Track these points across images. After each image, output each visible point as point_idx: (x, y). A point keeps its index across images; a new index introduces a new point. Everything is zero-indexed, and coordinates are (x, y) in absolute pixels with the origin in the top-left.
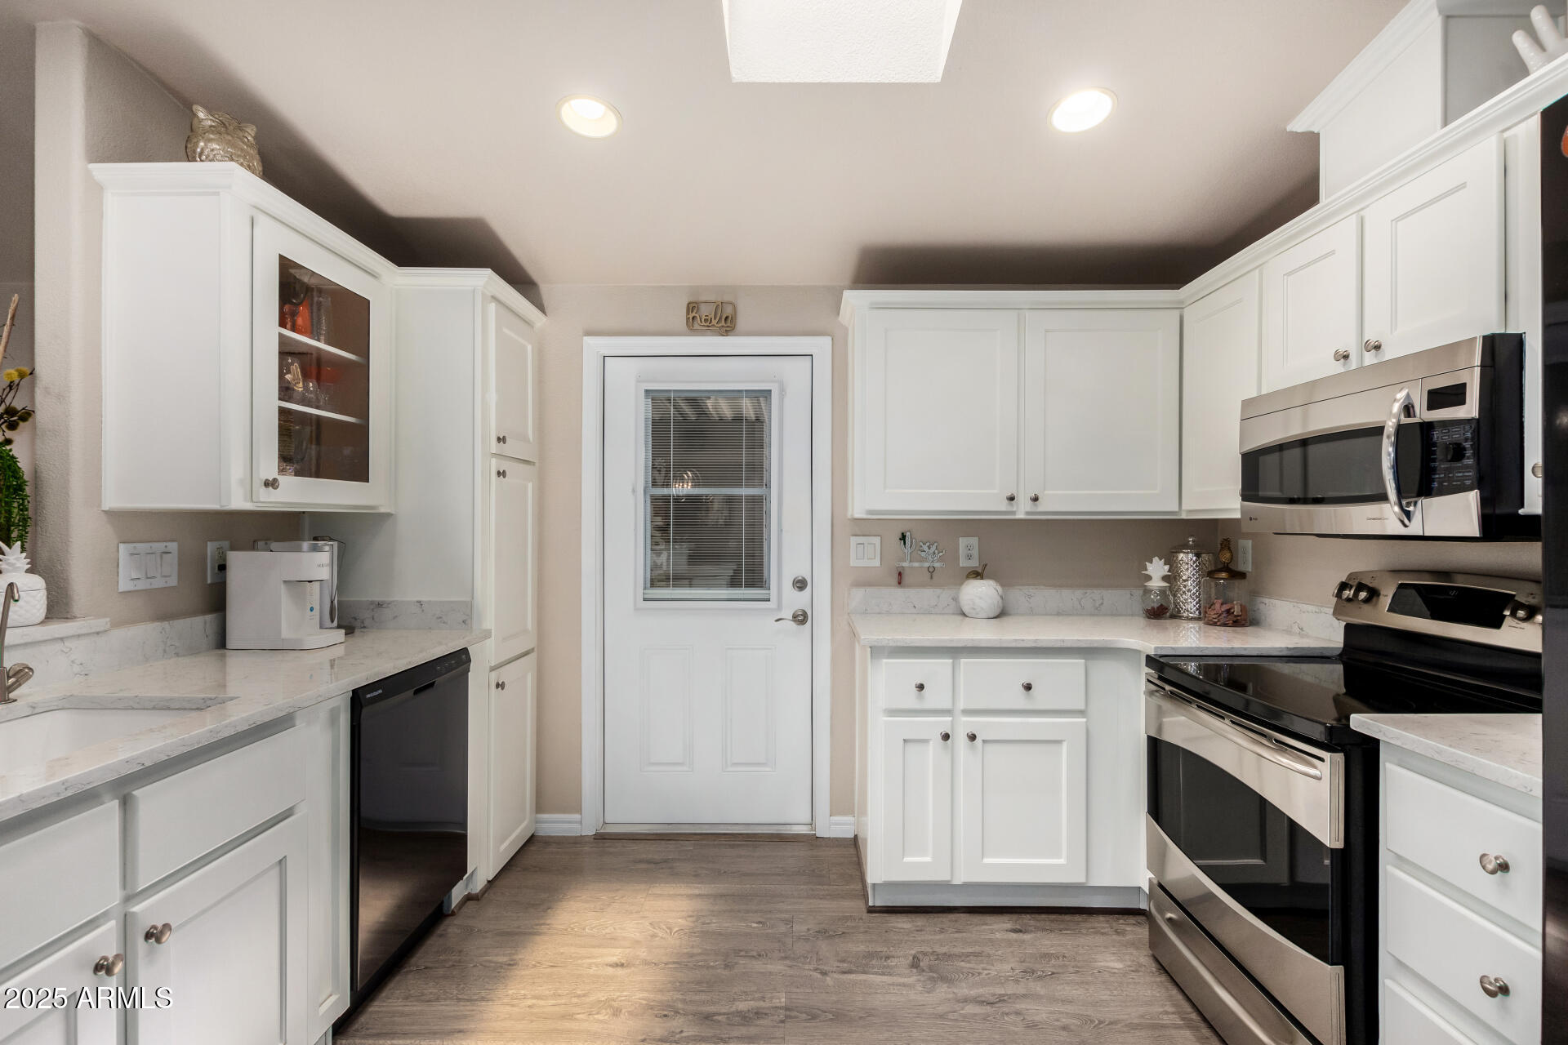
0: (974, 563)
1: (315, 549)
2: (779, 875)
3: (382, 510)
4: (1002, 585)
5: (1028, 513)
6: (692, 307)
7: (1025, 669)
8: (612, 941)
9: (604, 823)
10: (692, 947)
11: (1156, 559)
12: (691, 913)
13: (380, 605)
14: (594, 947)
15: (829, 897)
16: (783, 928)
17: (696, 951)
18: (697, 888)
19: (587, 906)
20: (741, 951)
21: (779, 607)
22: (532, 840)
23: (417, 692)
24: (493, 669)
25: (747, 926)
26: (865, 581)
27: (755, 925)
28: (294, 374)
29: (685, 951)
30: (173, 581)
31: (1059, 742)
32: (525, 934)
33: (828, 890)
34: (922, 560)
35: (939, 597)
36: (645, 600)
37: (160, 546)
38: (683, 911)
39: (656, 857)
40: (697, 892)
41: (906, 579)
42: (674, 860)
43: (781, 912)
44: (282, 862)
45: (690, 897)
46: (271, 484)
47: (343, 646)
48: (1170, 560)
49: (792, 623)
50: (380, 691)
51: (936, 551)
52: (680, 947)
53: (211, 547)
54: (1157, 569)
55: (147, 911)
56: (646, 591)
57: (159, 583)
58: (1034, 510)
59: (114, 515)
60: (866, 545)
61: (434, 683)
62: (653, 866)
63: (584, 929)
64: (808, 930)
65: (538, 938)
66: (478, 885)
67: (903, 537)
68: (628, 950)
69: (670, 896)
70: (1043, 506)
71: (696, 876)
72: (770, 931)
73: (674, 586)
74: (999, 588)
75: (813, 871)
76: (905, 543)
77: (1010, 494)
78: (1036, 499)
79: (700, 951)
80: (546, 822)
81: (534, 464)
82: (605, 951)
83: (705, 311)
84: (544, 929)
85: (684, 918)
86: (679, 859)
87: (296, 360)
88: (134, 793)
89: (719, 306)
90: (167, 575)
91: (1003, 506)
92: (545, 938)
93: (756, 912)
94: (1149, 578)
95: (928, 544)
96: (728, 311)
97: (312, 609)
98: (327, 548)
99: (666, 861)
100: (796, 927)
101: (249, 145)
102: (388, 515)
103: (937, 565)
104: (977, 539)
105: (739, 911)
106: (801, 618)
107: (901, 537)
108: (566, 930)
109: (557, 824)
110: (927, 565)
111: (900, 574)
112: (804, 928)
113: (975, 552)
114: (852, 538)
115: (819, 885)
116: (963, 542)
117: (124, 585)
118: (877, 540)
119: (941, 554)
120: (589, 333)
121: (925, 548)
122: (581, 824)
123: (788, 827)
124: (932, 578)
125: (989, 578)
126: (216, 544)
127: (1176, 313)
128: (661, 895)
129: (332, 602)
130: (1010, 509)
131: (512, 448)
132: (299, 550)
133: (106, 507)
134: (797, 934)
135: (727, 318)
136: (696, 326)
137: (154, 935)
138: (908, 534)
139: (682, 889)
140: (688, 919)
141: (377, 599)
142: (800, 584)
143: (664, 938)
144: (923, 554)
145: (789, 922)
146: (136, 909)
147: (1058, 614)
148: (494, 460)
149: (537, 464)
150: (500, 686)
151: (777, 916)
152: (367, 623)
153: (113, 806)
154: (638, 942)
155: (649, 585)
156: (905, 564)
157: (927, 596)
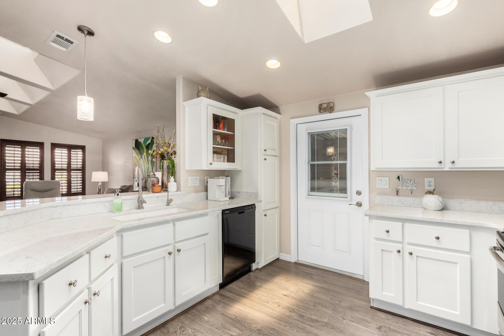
0: (431, 189)
1: (222, 178)
2: (344, 288)
3: (239, 169)
4: (443, 197)
5: (450, 168)
6: (320, 106)
7: (438, 231)
8: (286, 289)
9: (298, 260)
10: (307, 298)
12: (311, 289)
13: (239, 192)
14: (281, 289)
15: (358, 299)
16: (337, 302)
17: (307, 299)
18: (316, 284)
19: (284, 279)
20: (321, 304)
21: (351, 200)
22: (278, 259)
23: (239, 213)
24: (264, 211)
25: (326, 298)
26: (383, 193)
27: (328, 298)
28: (219, 139)
29: (304, 298)
30: (198, 185)
31: (456, 263)
32: (267, 281)
33: (359, 297)
34: (407, 186)
35: (414, 201)
36: (308, 195)
37: (196, 177)
38: (309, 288)
39: (309, 272)
40: (316, 285)
41: (400, 193)
42: (313, 274)
43: (339, 298)
44: (205, 244)
45: (313, 285)
46: (211, 164)
47: (228, 201)
49: (356, 206)
50: (229, 212)
51: (414, 183)
52: (304, 297)
53: (206, 178)
55: (178, 246)
56: (309, 193)
57: (195, 185)
58: (453, 167)
59: (187, 171)
60: (382, 180)
61: (244, 212)
62: (306, 274)
63: (281, 284)
64: (346, 306)
65: (269, 283)
66: (260, 266)
67: (399, 178)
68: (289, 293)
69: (307, 283)
70: (457, 165)
71: (318, 280)
72: (333, 302)
73: (317, 191)
74: (440, 199)
75: (358, 290)
76: (399, 180)
77: (440, 161)
78: (453, 162)
79: (308, 300)
80: (284, 256)
81: (278, 156)
82: (283, 290)
83: (324, 106)
84: (271, 281)
85: (308, 290)
86: (315, 275)
87: (219, 136)
88: (175, 223)
89: (328, 104)
90: (197, 183)
91: (437, 165)
92: (271, 283)
93: (331, 295)
95: (410, 180)
96: (332, 105)
97: (223, 192)
98: (224, 178)
99: (311, 274)
100: (342, 303)
101: (207, 91)
102: (240, 171)
103: (413, 188)
104: (434, 178)
105: (326, 293)
106: (359, 204)
107: (397, 177)
108: (276, 283)
109: (284, 257)
110: (409, 188)
111: (397, 191)
112: (344, 305)
113: (433, 184)
114: (377, 178)
115: (357, 294)
116: (426, 180)
117: (190, 185)
118: (387, 179)
119: (416, 184)
120: (292, 118)
121: (409, 182)
122: (292, 258)
123: (355, 275)
124: (412, 193)
125: (437, 194)
126: (207, 177)
128: (305, 282)
129: (229, 191)
130: (440, 166)
131: (268, 152)
132: (219, 178)
133: (186, 169)
134: (341, 306)
135: (331, 108)
136: (322, 111)
137: (179, 251)
138: (400, 177)
139: (311, 282)
140: (310, 291)
141: (239, 191)
142: (359, 193)
143: (300, 293)
144: (408, 184)
145: (341, 301)
146: (176, 245)
148: (263, 156)
149: (279, 156)
150: (265, 215)
151: (337, 299)
152: (237, 197)
153: (172, 224)
154: (292, 292)
155: (310, 191)
156: (399, 188)
157: (409, 200)
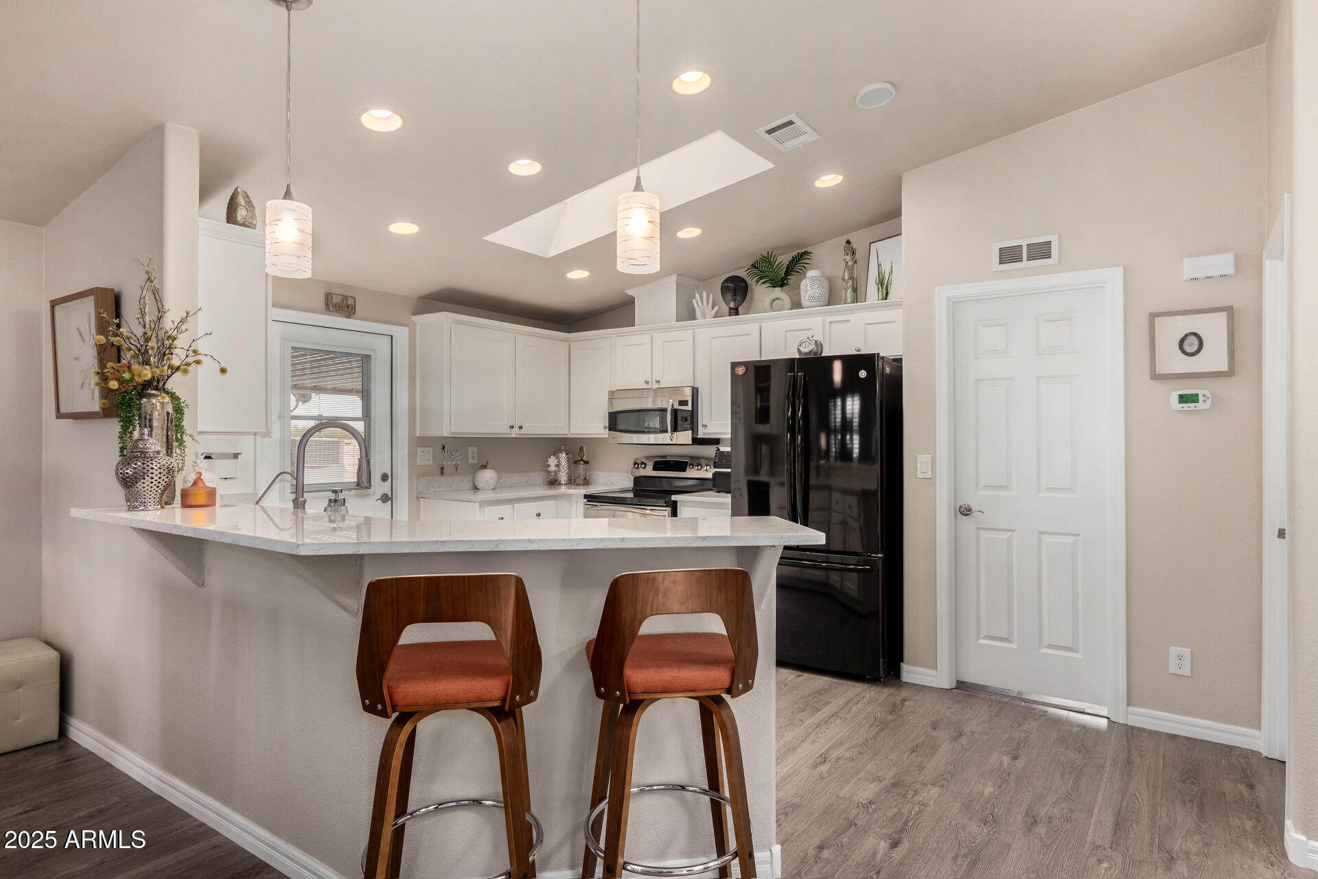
0: (481, 462)
4: (497, 472)
5: (516, 434)
6: (328, 297)
11: (552, 457)
21: (375, 493)
26: (425, 473)
34: (452, 460)
35: (464, 481)
41: (445, 471)
48: (558, 458)
49: (382, 502)
51: (459, 455)
54: (552, 461)
58: (520, 433)
60: (425, 452)
67: (444, 447)
70: (523, 431)
76: (444, 451)
77: (511, 425)
78: (521, 427)
83: (336, 299)
89: (345, 298)
91: (507, 430)
94: (549, 466)
95: (455, 451)
96: (350, 302)
103: (459, 463)
104: (476, 448)
106: (385, 498)
107: (442, 447)
110: (454, 463)
111: (442, 469)
114: (419, 448)
116: (471, 450)
118: (430, 449)
119: (461, 457)
121: (453, 453)
124: (457, 470)
127: (567, 344)
130: (510, 432)
135: (349, 307)
136: (330, 309)
138: (446, 446)
142: (384, 477)
144: (452, 457)
147: (512, 487)
156: (445, 463)
157: (457, 480)
